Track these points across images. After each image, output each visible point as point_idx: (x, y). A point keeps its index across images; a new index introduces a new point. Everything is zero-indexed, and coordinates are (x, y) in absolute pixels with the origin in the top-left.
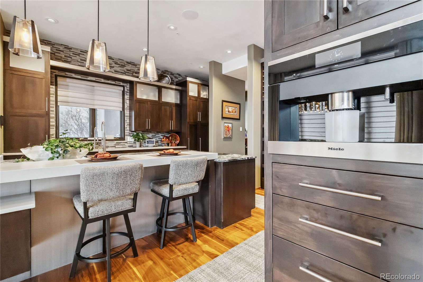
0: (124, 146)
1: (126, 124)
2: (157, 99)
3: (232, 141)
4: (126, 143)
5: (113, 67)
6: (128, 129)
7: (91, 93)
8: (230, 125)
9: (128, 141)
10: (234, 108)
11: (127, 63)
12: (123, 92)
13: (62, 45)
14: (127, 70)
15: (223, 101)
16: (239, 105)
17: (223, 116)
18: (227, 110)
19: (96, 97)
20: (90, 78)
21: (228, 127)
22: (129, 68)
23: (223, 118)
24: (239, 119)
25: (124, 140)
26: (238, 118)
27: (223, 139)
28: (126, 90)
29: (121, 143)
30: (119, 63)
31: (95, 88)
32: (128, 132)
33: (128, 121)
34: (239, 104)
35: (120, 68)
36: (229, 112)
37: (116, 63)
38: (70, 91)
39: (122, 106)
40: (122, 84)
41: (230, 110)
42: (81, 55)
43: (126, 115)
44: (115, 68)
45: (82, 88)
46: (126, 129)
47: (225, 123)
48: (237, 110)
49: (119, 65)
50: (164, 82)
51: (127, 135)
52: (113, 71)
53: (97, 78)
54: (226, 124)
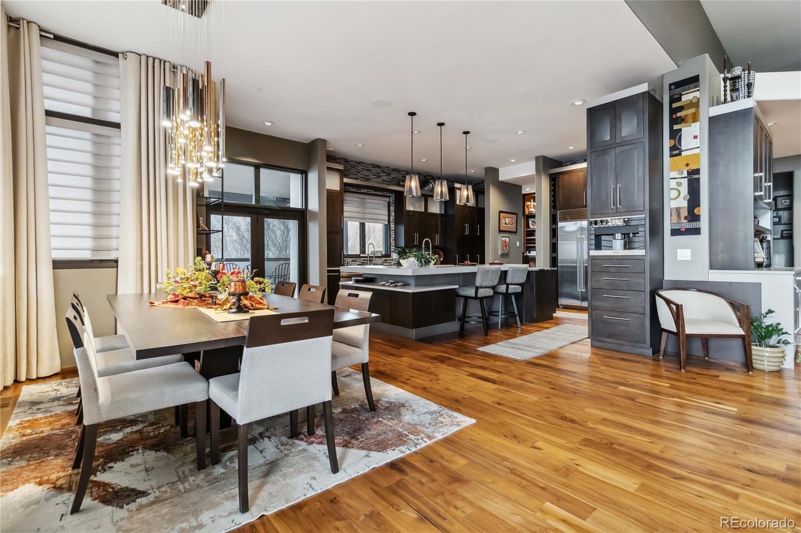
0: (390, 264)
1: (392, 239)
2: (423, 210)
3: (508, 258)
4: (392, 260)
5: (381, 176)
6: (393, 244)
7: (362, 207)
8: (507, 240)
9: (394, 258)
10: (511, 219)
11: (393, 170)
12: (389, 203)
13: (343, 158)
14: (393, 178)
15: (500, 212)
16: (515, 216)
17: (501, 229)
18: (504, 222)
19: (368, 211)
20: (363, 191)
21: (505, 242)
22: (394, 176)
23: (500, 231)
24: (516, 232)
25: (390, 257)
26: (515, 230)
27: (499, 256)
28: (391, 201)
29: (388, 260)
30: (386, 171)
31: (366, 200)
32: (393, 247)
33: (393, 236)
34: (516, 214)
35: (387, 177)
36: (506, 224)
37: (383, 172)
38: (347, 205)
39: (387, 219)
40: (388, 194)
41: (507, 222)
42: (356, 168)
43: (391, 229)
44: (382, 177)
45: (354, 201)
46: (391, 245)
47: (502, 237)
48: (514, 220)
49: (386, 173)
50: (426, 188)
51: (393, 252)
52: (381, 181)
53: (368, 190)
54: (503, 239)
